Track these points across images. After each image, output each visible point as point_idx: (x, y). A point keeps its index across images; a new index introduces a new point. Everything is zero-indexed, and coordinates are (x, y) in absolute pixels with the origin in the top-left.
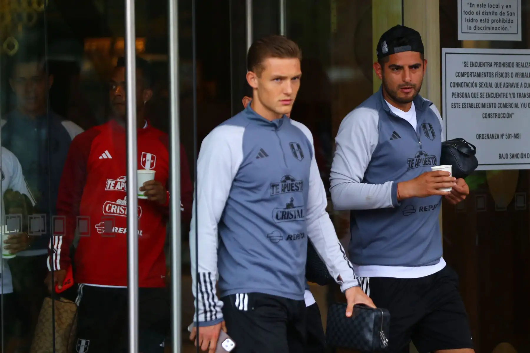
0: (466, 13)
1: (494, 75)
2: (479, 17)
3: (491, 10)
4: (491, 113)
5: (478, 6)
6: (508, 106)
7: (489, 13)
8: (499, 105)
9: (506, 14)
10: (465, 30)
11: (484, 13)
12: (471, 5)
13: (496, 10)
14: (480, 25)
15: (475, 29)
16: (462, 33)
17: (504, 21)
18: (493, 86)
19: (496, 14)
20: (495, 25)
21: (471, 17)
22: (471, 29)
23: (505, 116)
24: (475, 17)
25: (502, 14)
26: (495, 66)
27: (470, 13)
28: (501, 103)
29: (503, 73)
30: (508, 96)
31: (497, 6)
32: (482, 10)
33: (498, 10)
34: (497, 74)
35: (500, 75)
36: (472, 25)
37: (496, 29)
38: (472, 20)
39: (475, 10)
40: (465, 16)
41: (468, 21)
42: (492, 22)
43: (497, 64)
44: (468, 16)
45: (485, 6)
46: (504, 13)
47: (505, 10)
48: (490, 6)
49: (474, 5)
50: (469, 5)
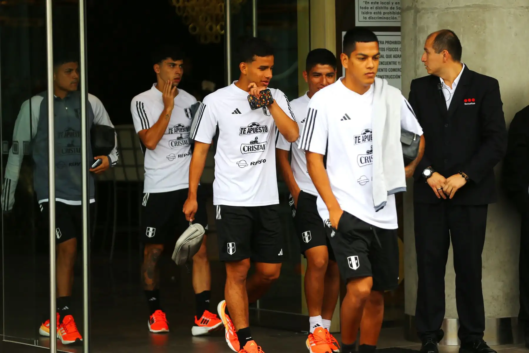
0: (362, 8)
1: (386, 49)
2: (373, 11)
3: (383, 6)
4: (383, 75)
5: (372, 3)
6: (397, 71)
7: (381, 8)
8: (390, 70)
9: (396, 8)
10: (361, 19)
11: (377, 8)
12: (366, 3)
13: (387, 6)
14: (373, 15)
15: (370, 19)
16: (359, 21)
17: (394, 13)
18: (385, 56)
19: (387, 8)
20: (386, 16)
21: (366, 10)
22: (366, 19)
23: (394, 77)
24: (370, 10)
25: (391, 8)
26: (387, 43)
27: (365, 8)
28: (391, 68)
29: (393, 48)
30: (397, 64)
31: (388, 3)
32: (376, 5)
33: (389, 6)
34: (388, 49)
35: (390, 49)
36: (368, 16)
37: (387, 18)
38: (367, 13)
39: (370, 6)
40: (361, 10)
41: (363, 13)
42: (384, 14)
43: (388, 42)
44: (364, 10)
45: (378, 3)
46: (394, 8)
47: (395, 6)
48: (382, 3)
49: (368, 2)
50: (365, 3)
